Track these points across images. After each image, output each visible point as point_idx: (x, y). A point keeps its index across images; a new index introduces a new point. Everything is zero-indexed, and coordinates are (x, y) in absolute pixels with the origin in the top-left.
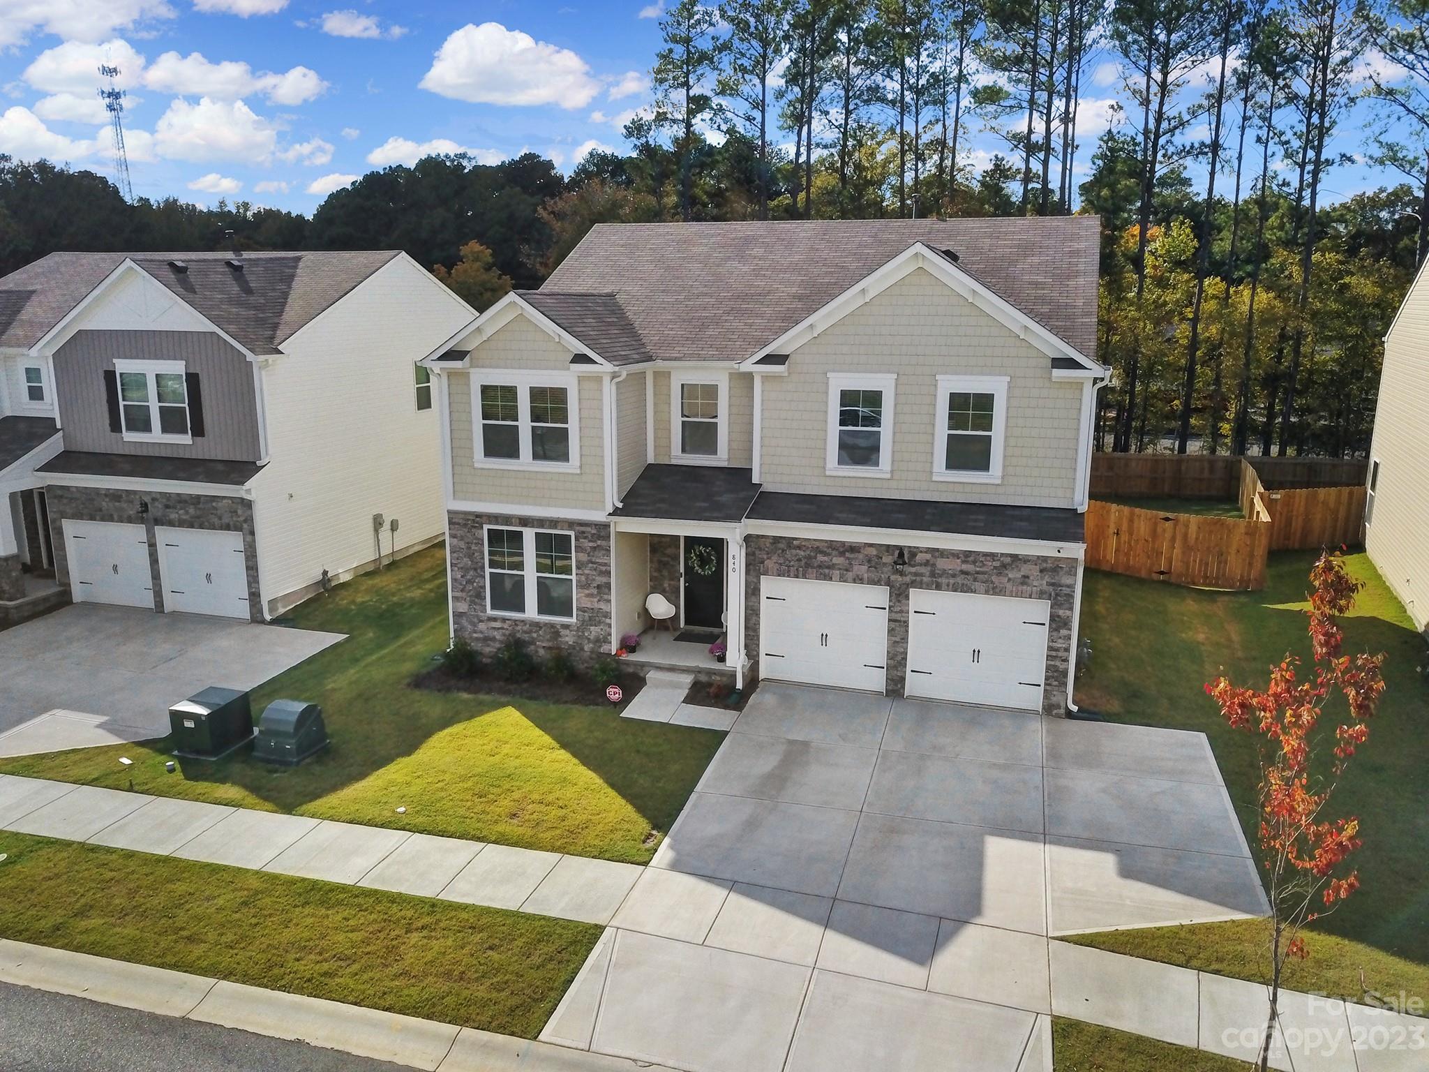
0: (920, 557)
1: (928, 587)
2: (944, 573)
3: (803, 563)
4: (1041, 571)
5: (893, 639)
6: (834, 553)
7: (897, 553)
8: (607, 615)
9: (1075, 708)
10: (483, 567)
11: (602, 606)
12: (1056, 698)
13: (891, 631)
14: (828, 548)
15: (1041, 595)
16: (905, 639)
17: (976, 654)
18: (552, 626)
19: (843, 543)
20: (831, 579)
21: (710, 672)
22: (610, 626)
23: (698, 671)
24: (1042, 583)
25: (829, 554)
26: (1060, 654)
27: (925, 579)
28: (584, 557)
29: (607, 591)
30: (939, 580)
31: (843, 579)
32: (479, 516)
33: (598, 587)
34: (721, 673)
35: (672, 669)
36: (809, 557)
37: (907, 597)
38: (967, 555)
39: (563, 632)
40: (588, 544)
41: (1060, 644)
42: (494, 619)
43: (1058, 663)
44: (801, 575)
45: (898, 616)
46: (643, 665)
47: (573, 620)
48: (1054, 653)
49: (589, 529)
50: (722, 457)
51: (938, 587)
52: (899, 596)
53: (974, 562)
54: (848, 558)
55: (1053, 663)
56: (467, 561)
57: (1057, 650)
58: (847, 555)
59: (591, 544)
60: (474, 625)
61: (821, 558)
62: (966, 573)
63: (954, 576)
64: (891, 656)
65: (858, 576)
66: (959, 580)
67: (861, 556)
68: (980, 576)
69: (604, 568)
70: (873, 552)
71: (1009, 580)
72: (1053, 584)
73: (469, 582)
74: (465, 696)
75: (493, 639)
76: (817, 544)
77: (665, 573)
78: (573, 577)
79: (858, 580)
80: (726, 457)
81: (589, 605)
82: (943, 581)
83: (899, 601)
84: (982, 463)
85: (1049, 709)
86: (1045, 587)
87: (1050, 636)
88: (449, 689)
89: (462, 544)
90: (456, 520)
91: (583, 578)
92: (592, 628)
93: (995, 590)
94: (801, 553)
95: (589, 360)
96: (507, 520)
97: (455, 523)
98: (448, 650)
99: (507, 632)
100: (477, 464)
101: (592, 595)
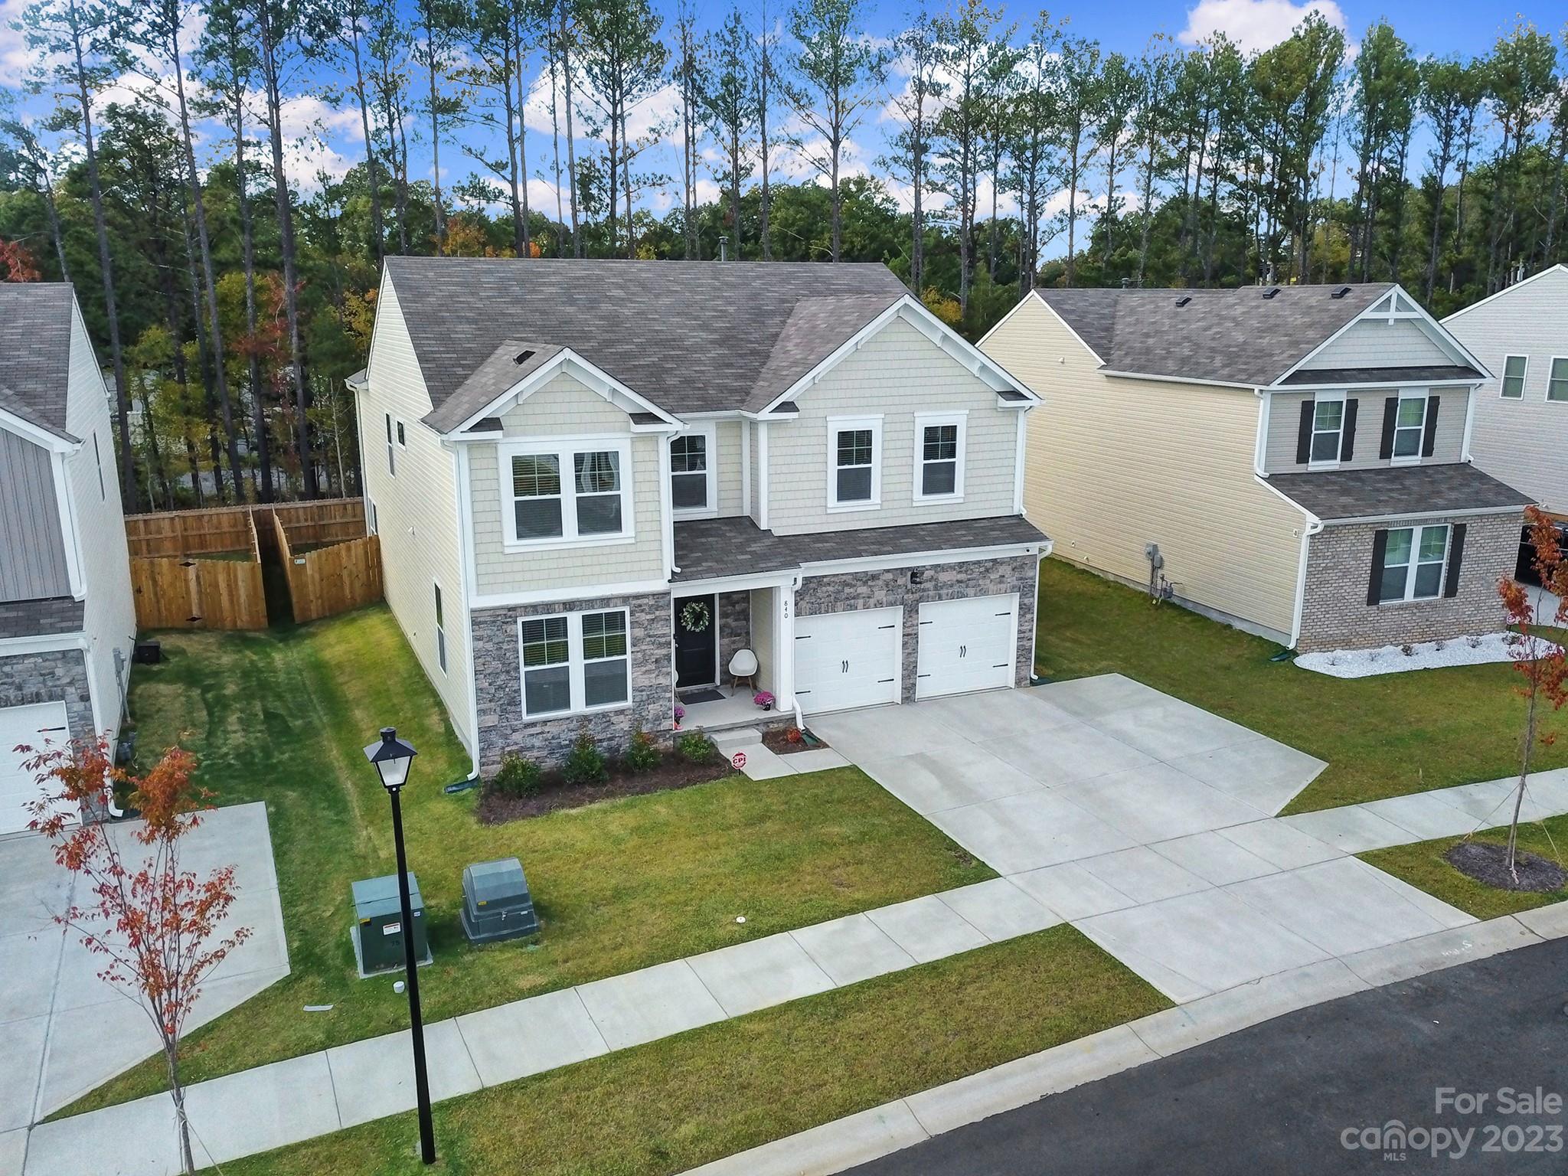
0: (928, 574)
1: (933, 599)
2: (945, 584)
3: (832, 597)
4: (1013, 569)
5: (907, 651)
6: (858, 583)
7: (909, 574)
9: (1035, 677)
10: (517, 668)
11: (662, 680)
12: (1023, 673)
13: (905, 644)
14: (853, 579)
15: (1013, 589)
16: (915, 650)
17: (963, 649)
18: (604, 715)
19: (865, 573)
20: (856, 608)
21: (768, 723)
22: (670, 700)
23: (755, 725)
24: (1014, 579)
25: (854, 586)
26: (1026, 635)
27: (931, 593)
28: (640, 633)
29: (665, 662)
30: (941, 592)
31: (866, 607)
32: (511, 609)
33: (657, 661)
34: (779, 720)
35: (731, 728)
36: (839, 592)
37: (917, 611)
38: (961, 564)
39: (614, 719)
40: (644, 617)
41: (1026, 626)
42: (533, 724)
43: (1025, 643)
44: (830, 610)
45: (909, 631)
46: (701, 731)
47: (629, 703)
49: (645, 601)
50: (713, 509)
51: (940, 598)
52: (911, 611)
53: (966, 571)
54: (870, 586)
55: (1021, 643)
56: (496, 665)
57: (1024, 632)
58: (870, 583)
59: (649, 617)
60: (506, 737)
61: (847, 590)
62: (961, 582)
63: (952, 586)
64: (905, 666)
65: (878, 601)
66: (956, 589)
67: (880, 583)
68: (970, 583)
69: (663, 640)
70: (890, 576)
71: (991, 581)
72: (1021, 579)
73: (500, 687)
75: (532, 747)
76: (844, 577)
78: (628, 656)
79: (879, 604)
80: (720, 507)
81: (647, 683)
82: (944, 592)
83: (911, 616)
84: (949, 484)
85: (1019, 682)
86: (1016, 583)
87: (1020, 622)
89: (489, 646)
90: (482, 619)
91: (639, 655)
92: (650, 707)
93: (983, 592)
94: (830, 589)
95: (655, 419)
96: (548, 607)
97: (480, 623)
98: (471, 776)
99: (549, 736)
100: (507, 551)
101: (648, 672)
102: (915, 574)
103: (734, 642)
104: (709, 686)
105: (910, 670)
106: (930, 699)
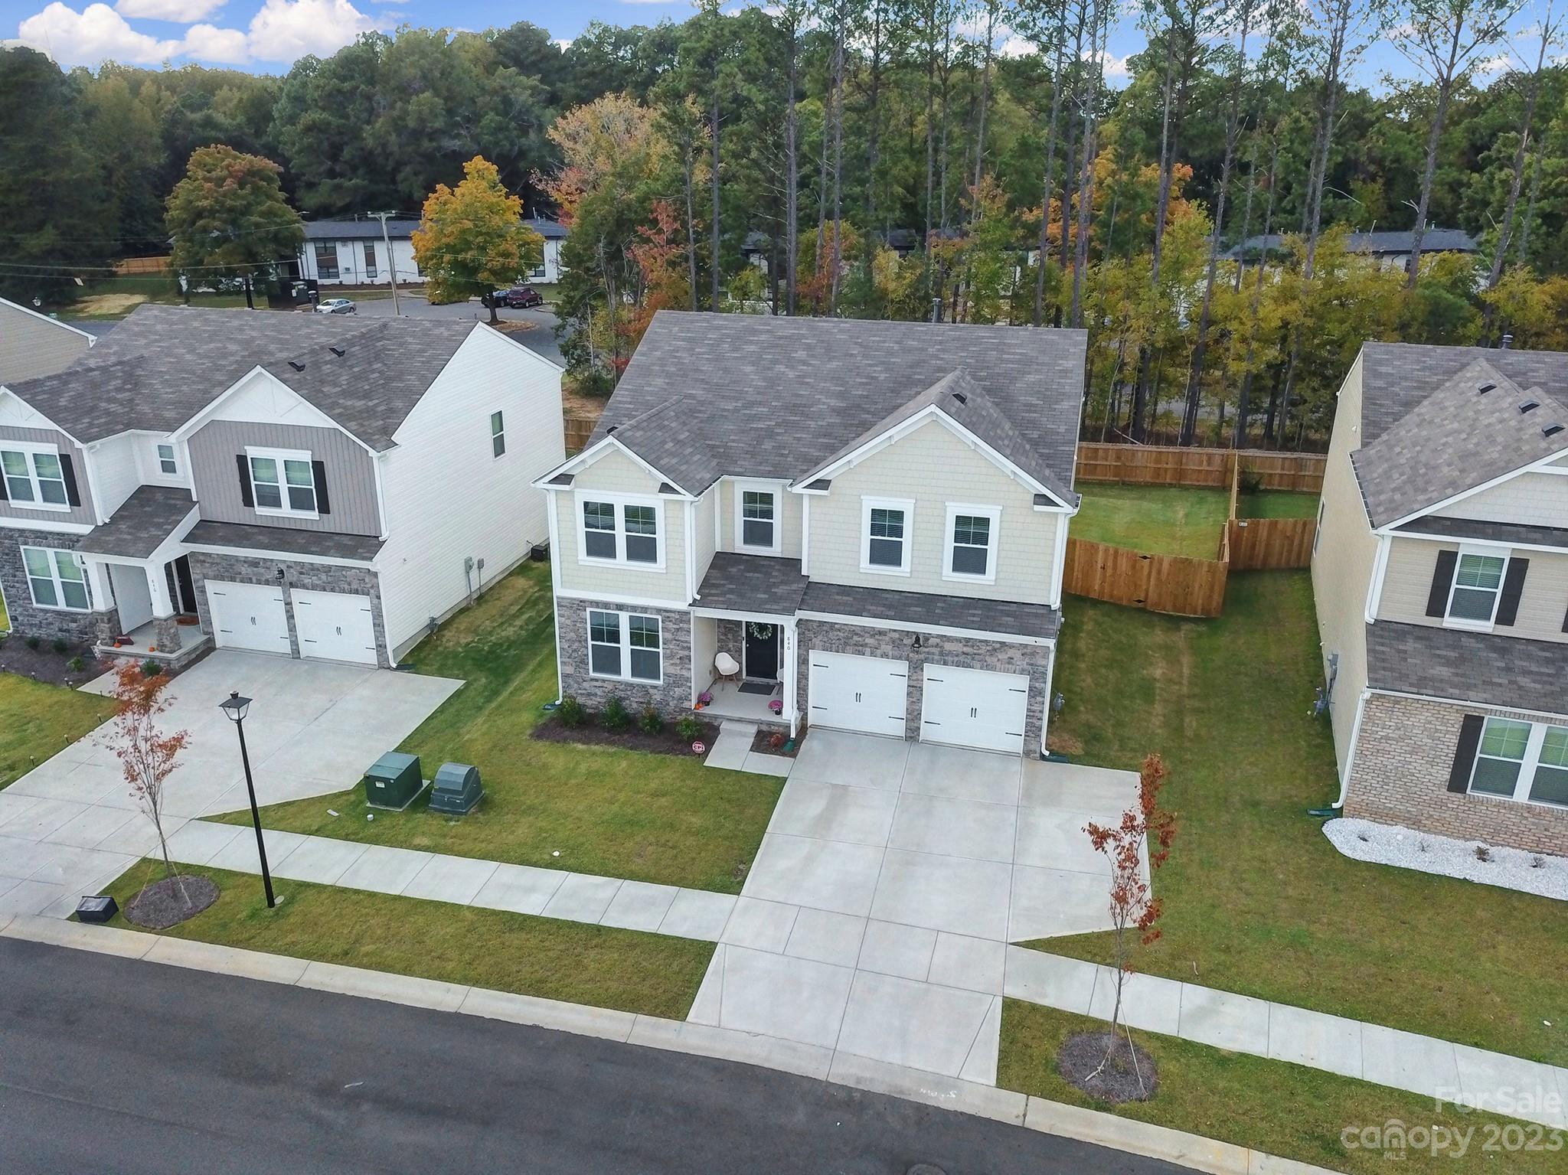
0: (932, 641)
1: (938, 663)
2: (950, 653)
3: (843, 642)
4: (1023, 655)
5: (911, 700)
6: (867, 636)
7: (914, 638)
8: (689, 680)
9: (1047, 753)
10: (586, 641)
11: (684, 672)
12: (1033, 746)
13: (909, 694)
14: (862, 632)
15: (1022, 672)
16: (920, 700)
17: (974, 711)
18: (643, 686)
19: (873, 631)
20: (863, 655)
21: (769, 724)
22: (690, 688)
23: (760, 723)
24: (1023, 663)
25: (863, 636)
26: (1036, 715)
27: (936, 658)
28: (669, 636)
29: (688, 662)
30: (946, 659)
31: (873, 654)
32: (582, 601)
33: (681, 658)
34: (779, 725)
35: (740, 720)
36: (848, 638)
37: (922, 669)
38: (968, 640)
39: (650, 691)
40: (671, 626)
41: (1036, 707)
42: (596, 680)
43: (1035, 721)
44: (840, 651)
45: (915, 683)
46: (716, 717)
47: (660, 682)
49: (673, 615)
50: (776, 550)
51: (945, 663)
52: (916, 668)
53: (973, 647)
54: (877, 640)
55: (1030, 721)
56: (573, 635)
57: (1034, 712)
58: (877, 637)
59: (675, 626)
60: (579, 684)
61: (856, 638)
62: (967, 655)
63: (957, 656)
64: (909, 711)
65: (884, 653)
66: (961, 658)
67: (887, 638)
68: (977, 657)
69: (685, 645)
70: (896, 635)
71: (999, 660)
72: (1031, 665)
73: (575, 650)
74: (580, 746)
75: (595, 695)
76: (853, 630)
77: (730, 636)
78: (660, 650)
79: (885, 655)
80: (780, 550)
81: (673, 672)
82: (950, 659)
83: (916, 672)
84: (980, 567)
85: (1027, 753)
86: (1025, 666)
87: (1029, 701)
88: (565, 740)
89: (568, 622)
90: (565, 604)
91: (669, 652)
92: (676, 689)
93: (987, 667)
94: (842, 635)
95: (673, 490)
96: (607, 606)
97: (562, 606)
98: (557, 703)
99: (607, 691)
100: (580, 563)
101: (676, 664)
104: (772, 681)
105: (913, 716)
106: (933, 744)
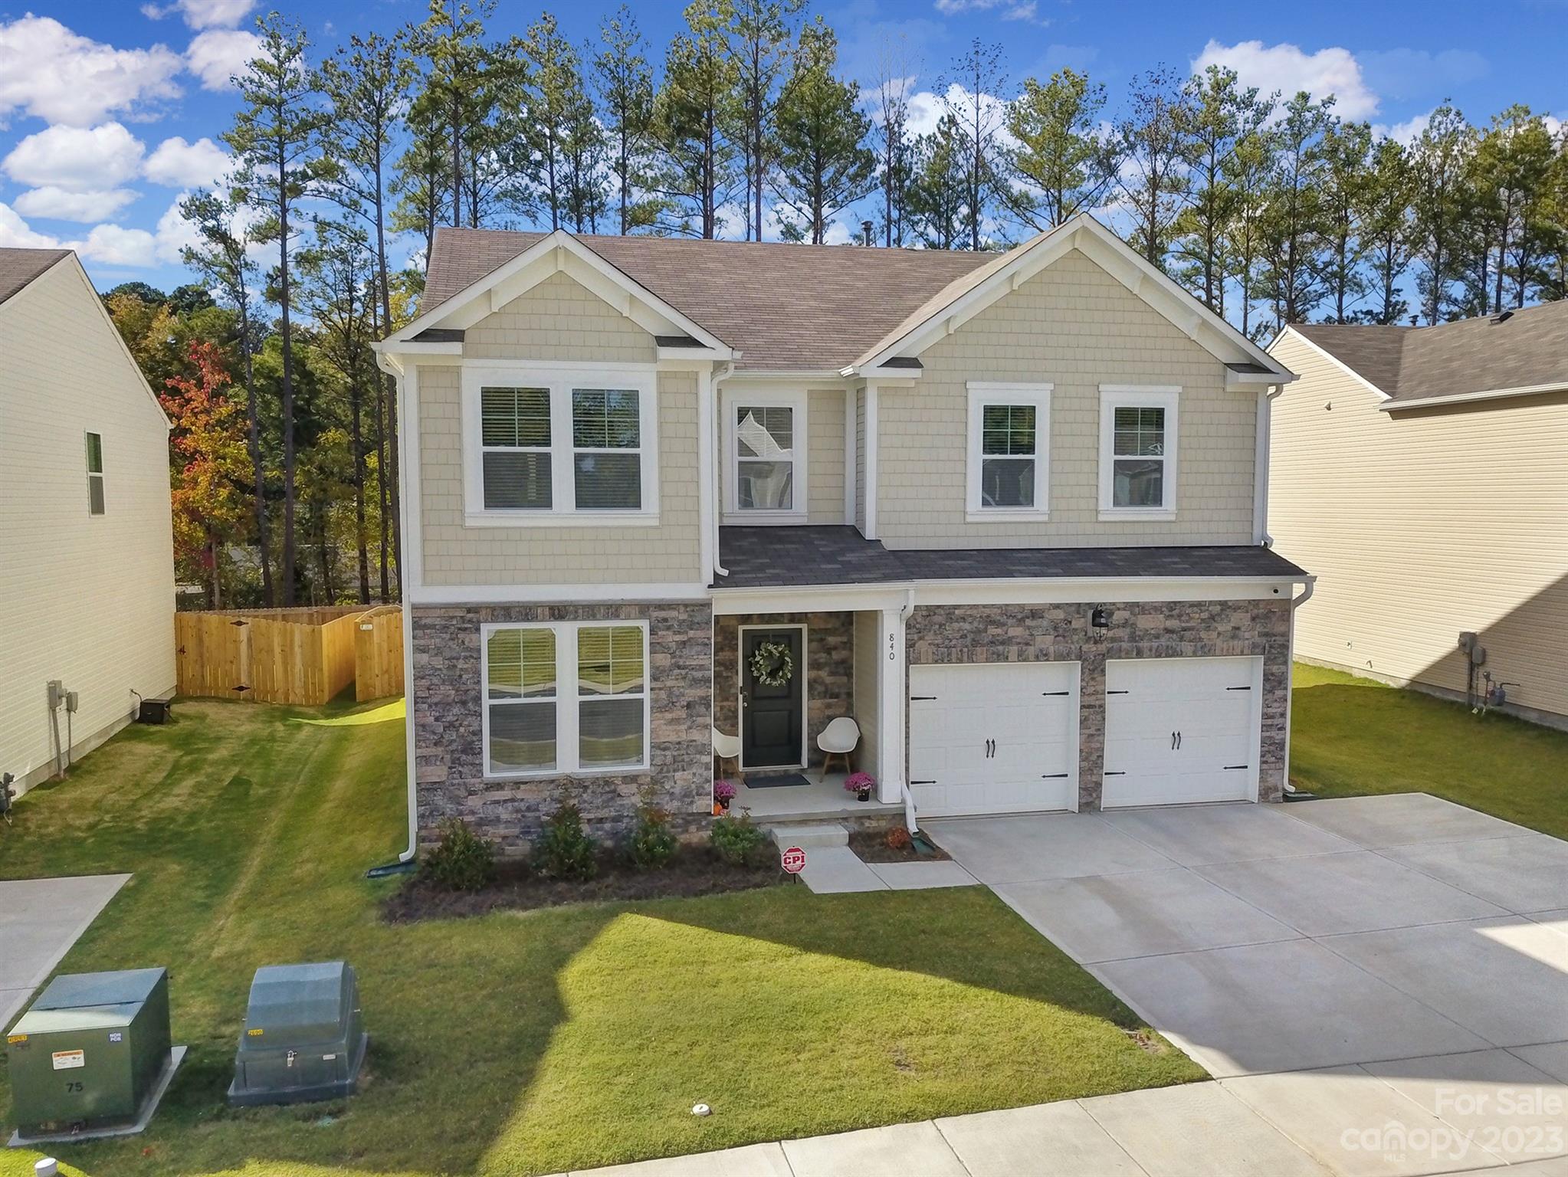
0: (1118, 616)
1: (1128, 656)
2: (1145, 633)
3: (969, 639)
4: (1253, 619)
5: (1087, 732)
6: (1010, 621)
7: (1090, 613)
9: (1292, 789)
10: (478, 699)
12: (1271, 781)
13: (1084, 722)
14: (1002, 614)
15: (1254, 649)
16: (1101, 731)
17: (1177, 738)
18: (607, 781)
19: (1022, 607)
20: (1006, 659)
21: (861, 818)
22: (708, 767)
23: (843, 819)
24: (1254, 634)
25: (1004, 625)
26: (1276, 721)
27: (1124, 645)
28: (664, 660)
29: (703, 709)
30: (1140, 644)
31: (1022, 657)
32: (473, 609)
33: (689, 706)
34: (880, 815)
35: (804, 821)
36: (978, 631)
37: (1103, 671)
38: (1172, 606)
39: (623, 789)
40: (671, 638)
41: (1275, 709)
42: (498, 786)
43: (1273, 734)
44: (965, 658)
45: (1091, 700)
47: (645, 766)
48: (1269, 722)
49: (674, 614)
50: (799, 511)
51: (1139, 654)
52: (1094, 671)
53: (1180, 616)
54: (1029, 628)
55: (1268, 734)
56: (447, 691)
57: (1272, 717)
58: (1028, 622)
59: (678, 638)
60: (458, 801)
61: (993, 630)
62: (1171, 632)
63: (1157, 637)
64: (1085, 755)
65: (1041, 651)
66: (1164, 641)
67: (1045, 623)
68: (1188, 634)
69: (698, 675)
70: (1060, 615)
71: (1219, 634)
72: (1266, 635)
73: (451, 726)
75: (498, 820)
76: (987, 611)
78: (646, 696)
79: (1043, 656)
80: (804, 510)
81: (673, 738)
82: (1144, 645)
83: (1093, 679)
84: (1153, 495)
85: (1266, 794)
86: (1257, 640)
87: (1265, 700)
89: (438, 662)
90: (428, 621)
91: (663, 695)
92: (678, 775)
93: (1204, 650)
94: (967, 626)
95: (690, 342)
96: (526, 612)
97: (426, 627)
98: (404, 857)
99: (523, 806)
100: (469, 523)
101: (675, 721)
102: (1099, 614)
103: (829, 706)
104: (792, 768)
105: (1092, 761)
106: (1124, 810)
